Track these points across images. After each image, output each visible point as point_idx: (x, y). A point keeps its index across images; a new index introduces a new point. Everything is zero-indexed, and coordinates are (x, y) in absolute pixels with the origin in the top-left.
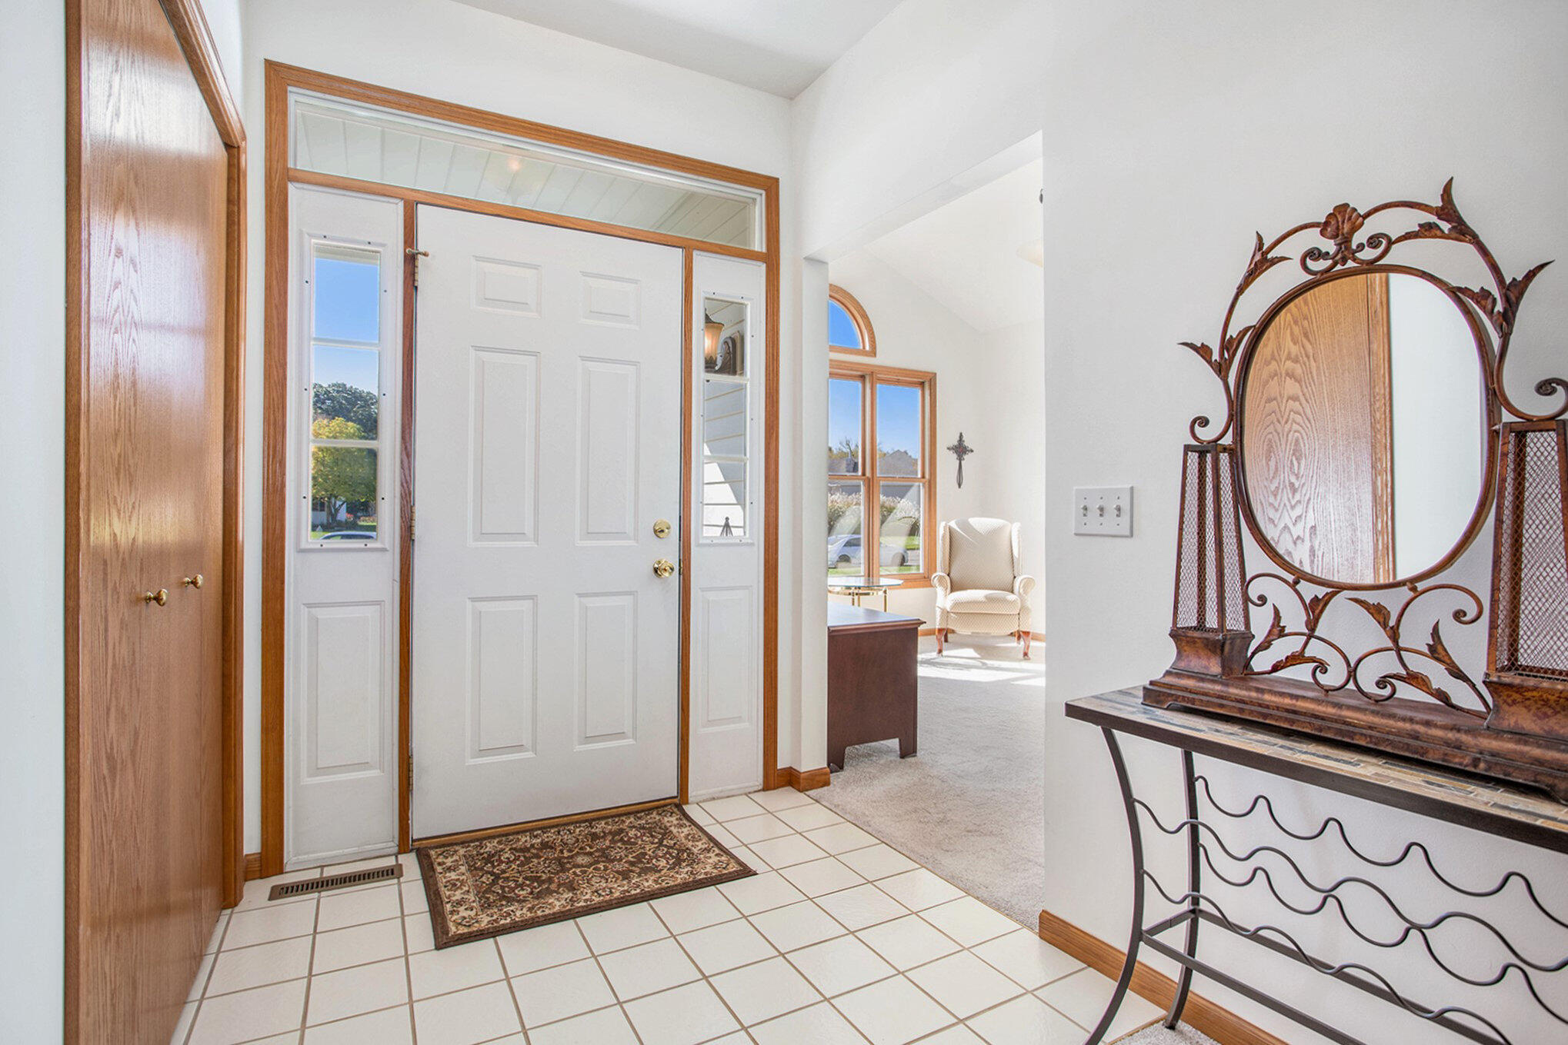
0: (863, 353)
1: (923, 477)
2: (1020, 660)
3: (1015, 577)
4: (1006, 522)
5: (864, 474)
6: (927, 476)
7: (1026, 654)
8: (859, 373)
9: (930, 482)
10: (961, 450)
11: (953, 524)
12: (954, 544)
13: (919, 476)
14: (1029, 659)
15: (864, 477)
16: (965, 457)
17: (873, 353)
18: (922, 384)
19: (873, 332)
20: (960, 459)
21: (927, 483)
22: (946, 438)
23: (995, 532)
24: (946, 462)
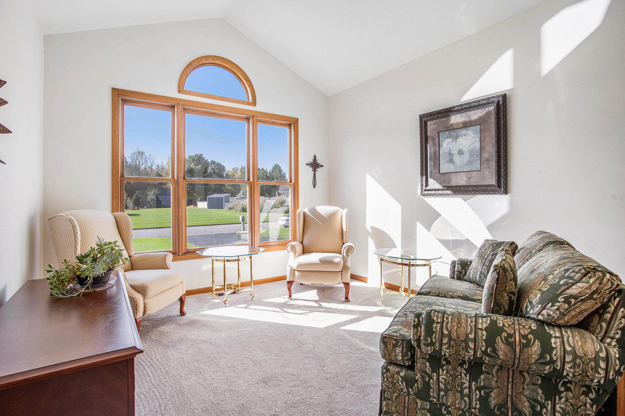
0: (248, 104)
1: (291, 182)
2: (343, 303)
3: (344, 244)
4: (339, 208)
5: (249, 180)
6: (293, 181)
7: (347, 298)
8: (245, 116)
9: (294, 185)
10: (315, 165)
11: (306, 211)
12: (306, 222)
13: (288, 181)
14: (349, 301)
15: (249, 181)
16: (318, 169)
17: (254, 103)
18: (290, 125)
19: (254, 91)
20: (315, 171)
21: (292, 185)
22: (305, 158)
23: (332, 216)
24: (305, 173)
